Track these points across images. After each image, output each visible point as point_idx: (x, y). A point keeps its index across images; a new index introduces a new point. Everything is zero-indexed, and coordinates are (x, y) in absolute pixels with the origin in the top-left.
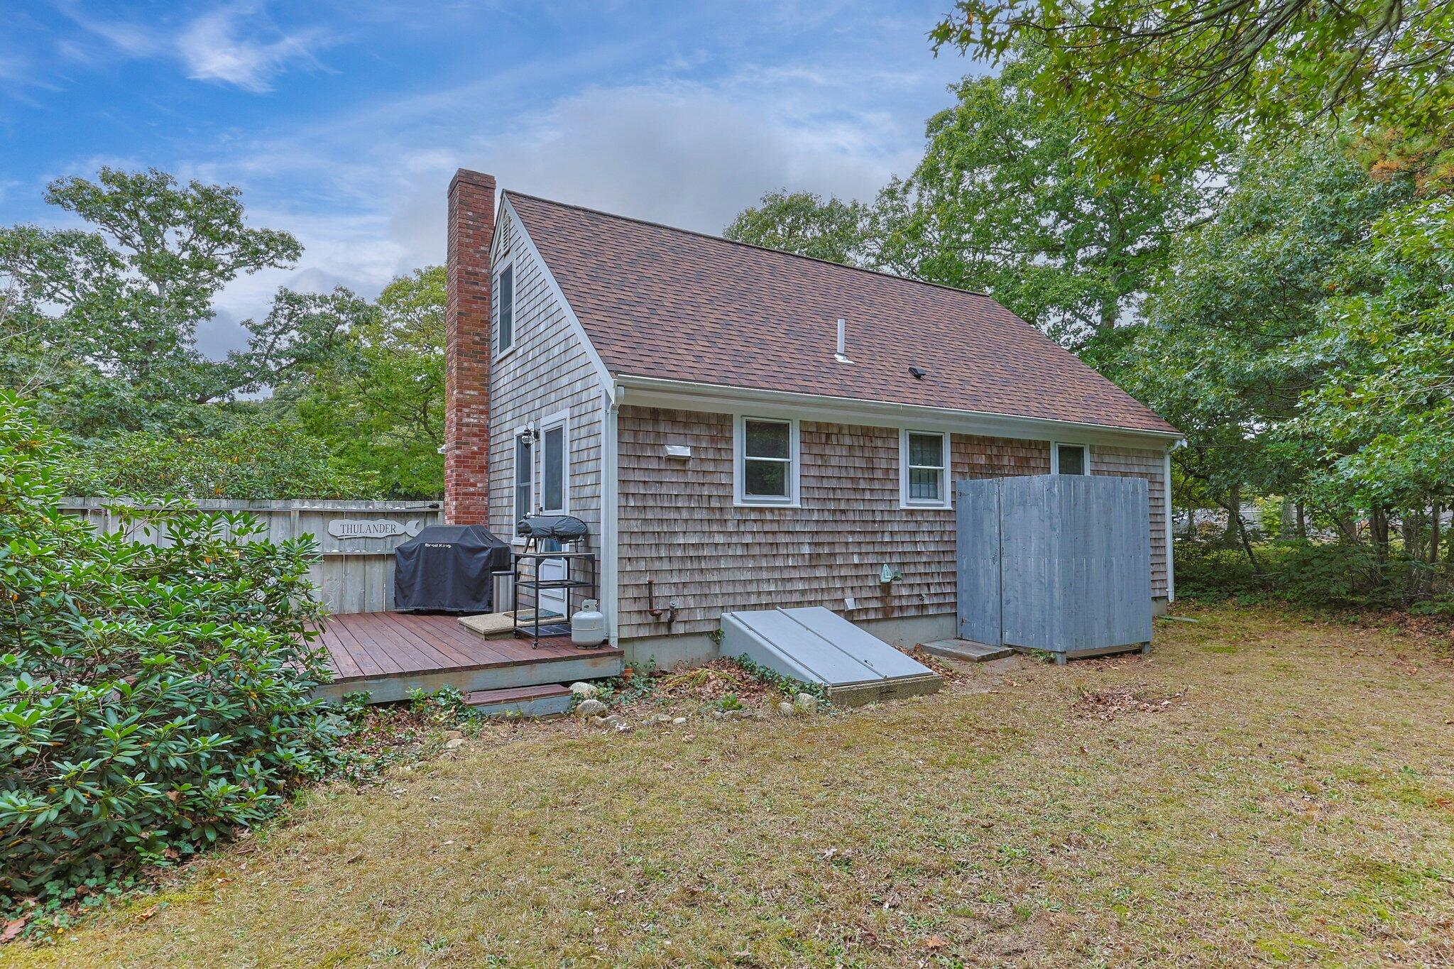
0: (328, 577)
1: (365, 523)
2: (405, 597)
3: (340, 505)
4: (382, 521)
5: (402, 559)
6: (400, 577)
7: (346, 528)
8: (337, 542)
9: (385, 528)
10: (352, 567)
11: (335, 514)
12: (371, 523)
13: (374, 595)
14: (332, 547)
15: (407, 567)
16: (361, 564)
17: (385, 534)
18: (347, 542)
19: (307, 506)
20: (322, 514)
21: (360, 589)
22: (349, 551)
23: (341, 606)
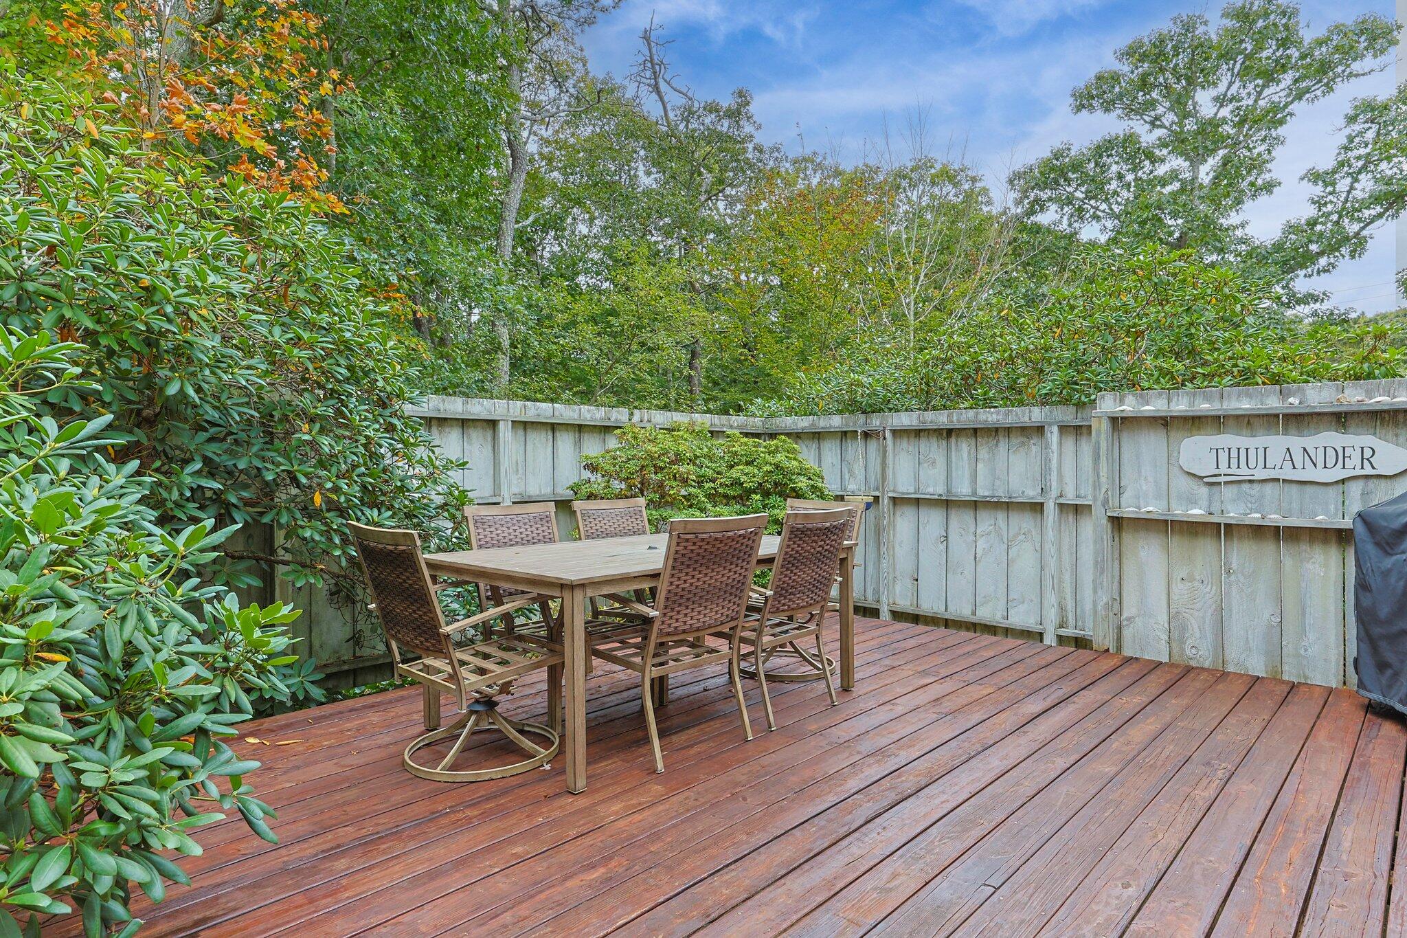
0: (1183, 573)
1: (1277, 443)
2: (1382, 666)
3: (1207, 398)
4: (1332, 438)
5: (1371, 549)
6: (1367, 602)
7: (1223, 457)
8: (1204, 490)
9: (1341, 457)
10: (1241, 554)
11: (1194, 422)
12: (1296, 442)
13: (1312, 636)
14: (1193, 502)
15: (1386, 574)
16: (1269, 548)
17: (1338, 474)
18: (1229, 492)
19: (1129, 405)
20: (1164, 422)
21: (1267, 613)
22: (1233, 514)
23: (1220, 646)
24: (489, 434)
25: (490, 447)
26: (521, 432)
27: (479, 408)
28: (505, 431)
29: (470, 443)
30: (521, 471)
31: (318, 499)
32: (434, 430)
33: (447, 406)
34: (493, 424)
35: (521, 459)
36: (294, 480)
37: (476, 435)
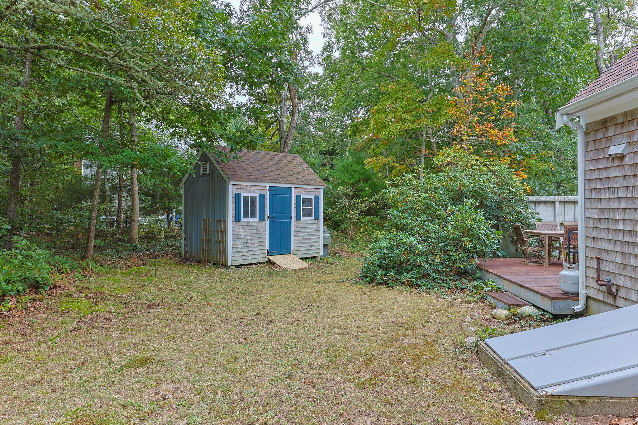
24: (553, 205)
25: (553, 209)
26: (563, 204)
27: (550, 198)
28: (557, 204)
29: (547, 207)
30: (563, 215)
31: (507, 220)
32: (537, 205)
33: (540, 198)
34: (554, 202)
35: (563, 212)
36: (503, 216)
37: (549, 205)
